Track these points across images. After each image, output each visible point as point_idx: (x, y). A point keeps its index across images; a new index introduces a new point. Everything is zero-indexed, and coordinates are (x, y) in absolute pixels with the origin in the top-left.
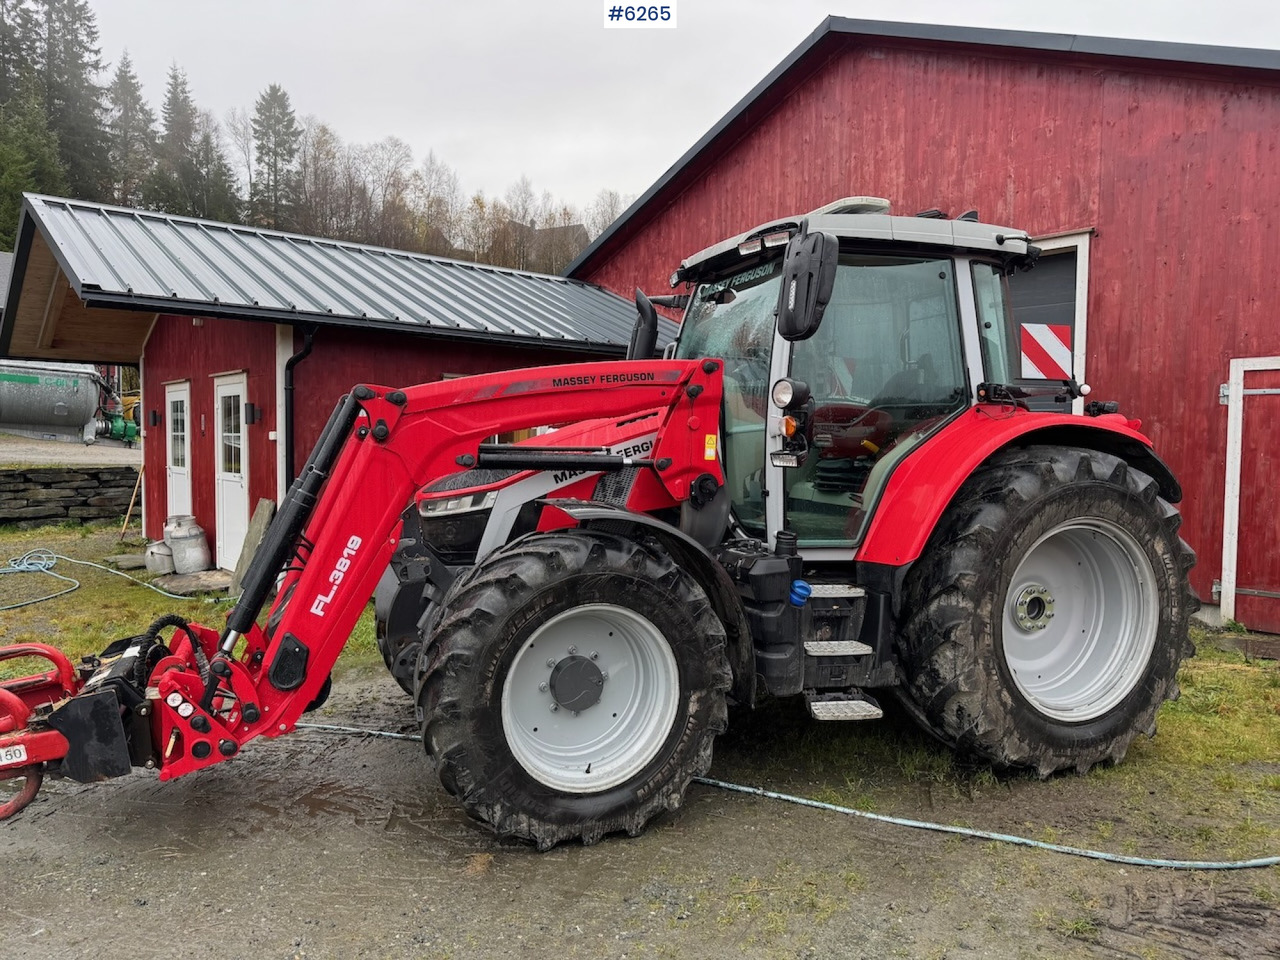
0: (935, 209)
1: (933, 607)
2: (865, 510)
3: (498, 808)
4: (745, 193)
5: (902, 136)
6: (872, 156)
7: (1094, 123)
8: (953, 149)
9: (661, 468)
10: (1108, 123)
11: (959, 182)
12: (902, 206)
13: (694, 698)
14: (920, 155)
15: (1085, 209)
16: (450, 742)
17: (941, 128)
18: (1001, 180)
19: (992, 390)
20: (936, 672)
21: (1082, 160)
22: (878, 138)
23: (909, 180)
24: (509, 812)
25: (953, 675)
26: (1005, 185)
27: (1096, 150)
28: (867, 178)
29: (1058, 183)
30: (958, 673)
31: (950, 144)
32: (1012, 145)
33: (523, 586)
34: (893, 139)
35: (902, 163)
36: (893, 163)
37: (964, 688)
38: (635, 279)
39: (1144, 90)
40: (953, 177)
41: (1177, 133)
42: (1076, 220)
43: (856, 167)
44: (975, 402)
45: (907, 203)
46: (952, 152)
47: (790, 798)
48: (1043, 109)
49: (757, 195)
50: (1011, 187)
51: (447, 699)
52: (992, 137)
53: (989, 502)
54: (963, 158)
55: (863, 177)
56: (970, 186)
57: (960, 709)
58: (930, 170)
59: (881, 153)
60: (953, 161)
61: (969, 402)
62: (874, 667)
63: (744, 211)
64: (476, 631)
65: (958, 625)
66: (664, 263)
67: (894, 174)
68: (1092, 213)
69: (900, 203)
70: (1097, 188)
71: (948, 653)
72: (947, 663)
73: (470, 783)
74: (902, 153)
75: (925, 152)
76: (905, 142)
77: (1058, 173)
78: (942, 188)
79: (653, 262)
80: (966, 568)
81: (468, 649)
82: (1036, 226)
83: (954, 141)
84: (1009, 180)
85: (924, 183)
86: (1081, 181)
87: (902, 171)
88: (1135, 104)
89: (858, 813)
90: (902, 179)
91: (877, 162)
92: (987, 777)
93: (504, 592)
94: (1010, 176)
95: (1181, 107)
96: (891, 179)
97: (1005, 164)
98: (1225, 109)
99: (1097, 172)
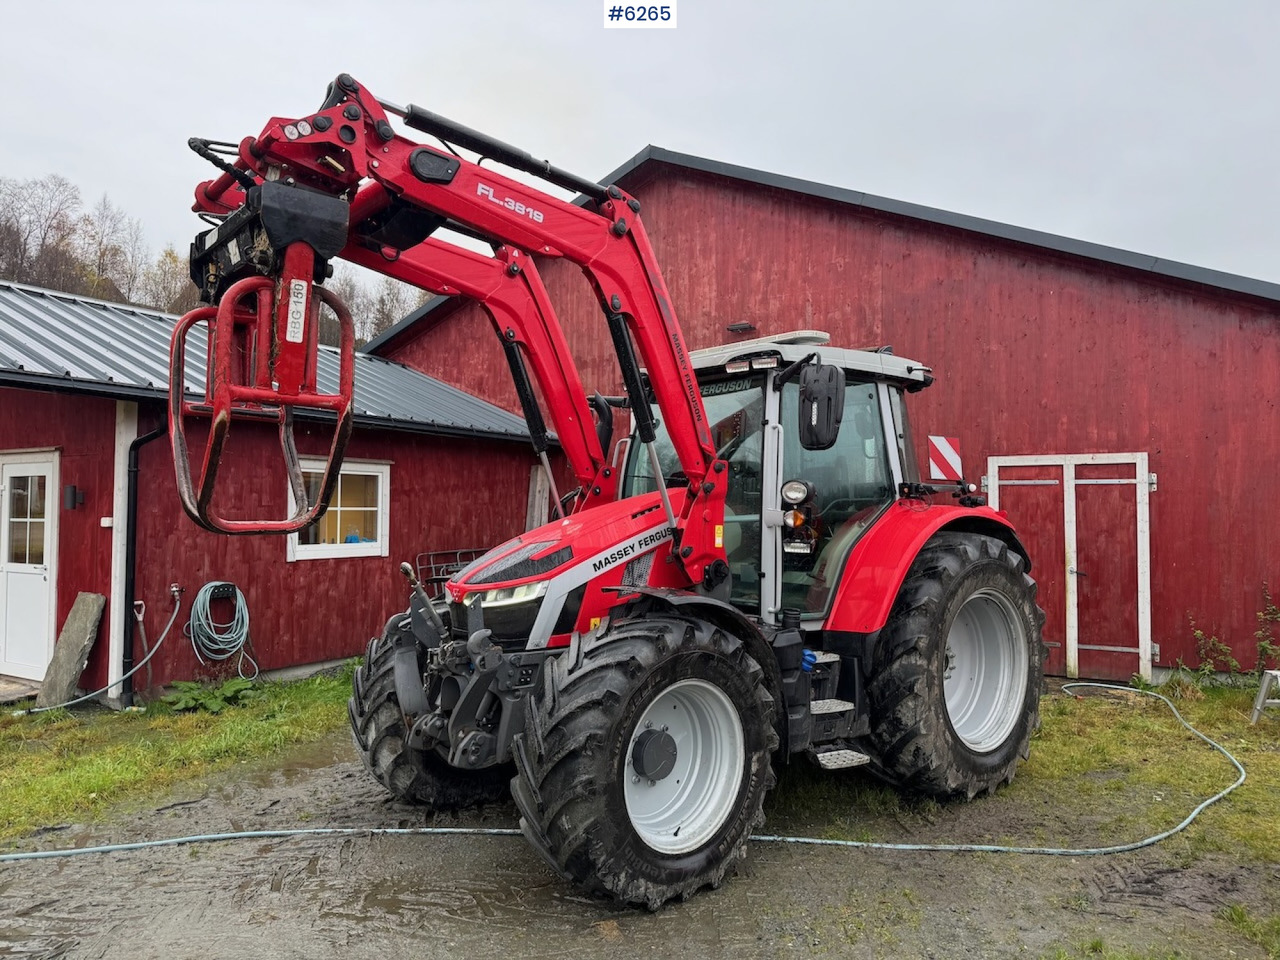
0: (744, 322)
1: (896, 666)
2: (828, 586)
3: (623, 875)
4: (564, 290)
5: (714, 257)
6: (686, 271)
7: (876, 263)
8: (759, 273)
9: (685, 555)
10: (887, 265)
11: (765, 301)
12: (715, 316)
13: (755, 758)
14: (730, 276)
15: (870, 332)
16: (587, 817)
17: (748, 254)
18: (800, 303)
19: (914, 489)
20: (899, 721)
21: (867, 292)
22: (692, 256)
23: (721, 295)
24: (632, 878)
25: (913, 722)
26: (804, 307)
27: (878, 285)
28: (683, 289)
29: (848, 309)
30: (918, 719)
31: (756, 269)
32: (810, 274)
33: (639, 667)
34: (705, 258)
35: (714, 280)
36: (706, 279)
37: (923, 732)
38: (445, 360)
39: (914, 242)
40: (759, 297)
41: (941, 278)
42: (864, 340)
43: (671, 279)
44: (898, 497)
45: (719, 314)
46: (758, 276)
47: (807, 840)
48: (835, 248)
49: (576, 294)
50: (809, 309)
51: (584, 778)
52: (793, 266)
53: (929, 578)
54: (768, 282)
55: (678, 289)
56: (774, 305)
57: (918, 749)
58: (739, 289)
59: (695, 269)
60: (759, 283)
61: (893, 497)
62: (854, 720)
63: (564, 307)
64: (605, 712)
65: (918, 679)
66: (478, 348)
67: (707, 290)
68: (876, 336)
69: (713, 314)
70: (880, 316)
71: (910, 704)
72: (908, 712)
73: (602, 855)
74: (714, 271)
75: (734, 273)
76: (717, 263)
77: (848, 301)
78: (750, 305)
79: (465, 346)
80: (920, 633)
81: (601, 728)
83: (759, 266)
84: (807, 303)
85: (735, 299)
86: (867, 309)
87: (714, 287)
88: (908, 252)
89: (865, 845)
90: (714, 294)
91: (691, 277)
92: (933, 805)
93: (625, 673)
94: (808, 300)
95: (943, 259)
96: (705, 293)
97: (804, 290)
98: (975, 264)
99: (879, 303)
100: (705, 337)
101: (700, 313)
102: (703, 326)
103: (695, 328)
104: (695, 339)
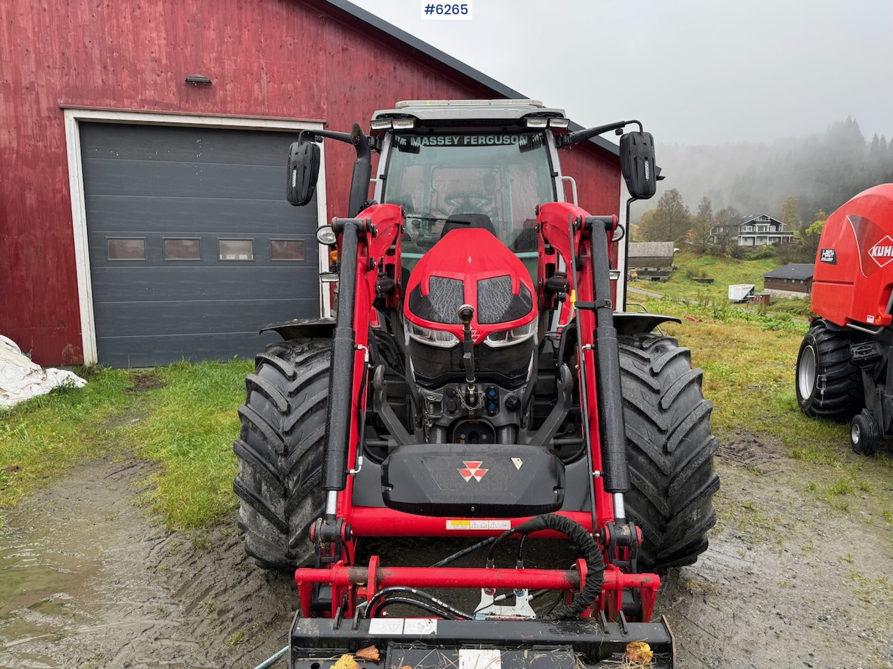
5: (161, 4)
6: (128, 11)
7: (321, 49)
8: (212, 32)
10: (330, 53)
11: (220, 60)
12: (166, 64)
14: (181, 28)
15: (319, 108)
17: (200, 11)
18: (255, 69)
21: (314, 72)
23: (171, 44)
26: (259, 74)
27: (323, 68)
29: (299, 84)
31: (209, 27)
32: (263, 45)
35: (162, 28)
36: (152, 25)
40: (214, 55)
41: (371, 74)
42: (313, 112)
45: (170, 63)
46: (211, 34)
48: (284, 28)
50: (264, 76)
52: (246, 34)
54: (222, 43)
56: (230, 66)
58: (192, 43)
59: (138, 11)
60: (213, 41)
67: (154, 35)
68: (324, 110)
69: (164, 61)
70: (325, 95)
74: (162, 19)
75: (185, 26)
76: (164, 11)
77: (298, 76)
78: (205, 61)
82: (285, 109)
83: (212, 26)
84: (262, 71)
85: (188, 51)
86: (315, 86)
87: (163, 35)
88: (345, 47)
90: (163, 42)
91: (134, 18)
94: (263, 68)
95: (372, 58)
96: (152, 38)
97: (258, 58)
98: (395, 68)
99: (325, 84)
100: (155, 83)
101: (148, 57)
102: (153, 70)
103: (143, 72)
104: (144, 83)
